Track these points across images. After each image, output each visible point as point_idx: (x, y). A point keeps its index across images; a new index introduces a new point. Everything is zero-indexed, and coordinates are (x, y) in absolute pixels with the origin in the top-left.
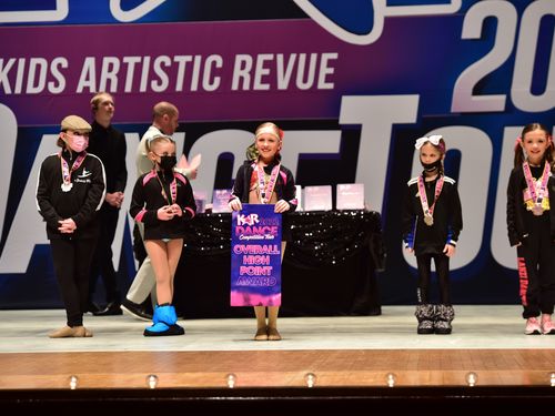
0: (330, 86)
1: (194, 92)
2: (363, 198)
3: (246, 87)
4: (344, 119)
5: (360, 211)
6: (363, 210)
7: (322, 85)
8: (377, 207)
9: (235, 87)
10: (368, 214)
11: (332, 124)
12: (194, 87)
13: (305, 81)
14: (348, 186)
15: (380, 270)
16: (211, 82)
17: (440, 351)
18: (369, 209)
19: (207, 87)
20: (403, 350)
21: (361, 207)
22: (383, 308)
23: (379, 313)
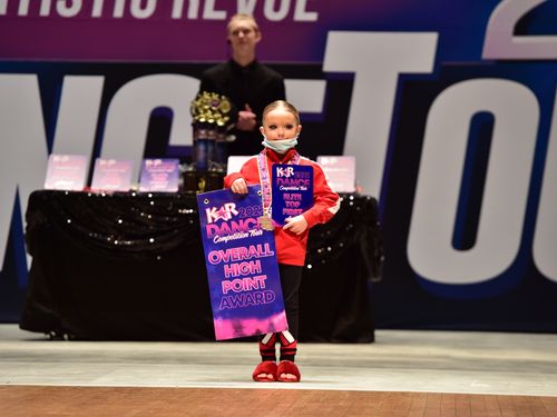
0: (312, 17)
1: (117, 20)
2: (353, 176)
3: (193, 14)
4: (331, 64)
5: (349, 195)
6: (353, 194)
7: (302, 15)
8: (373, 190)
9: (177, 13)
10: (360, 200)
11: (313, 71)
12: (118, 12)
13: (277, 8)
14: (333, 160)
15: (374, 280)
16: (143, 6)
17: (457, 397)
18: (362, 193)
19: (137, 12)
20: (403, 393)
21: (350, 188)
22: (378, 333)
23: (370, 340)
